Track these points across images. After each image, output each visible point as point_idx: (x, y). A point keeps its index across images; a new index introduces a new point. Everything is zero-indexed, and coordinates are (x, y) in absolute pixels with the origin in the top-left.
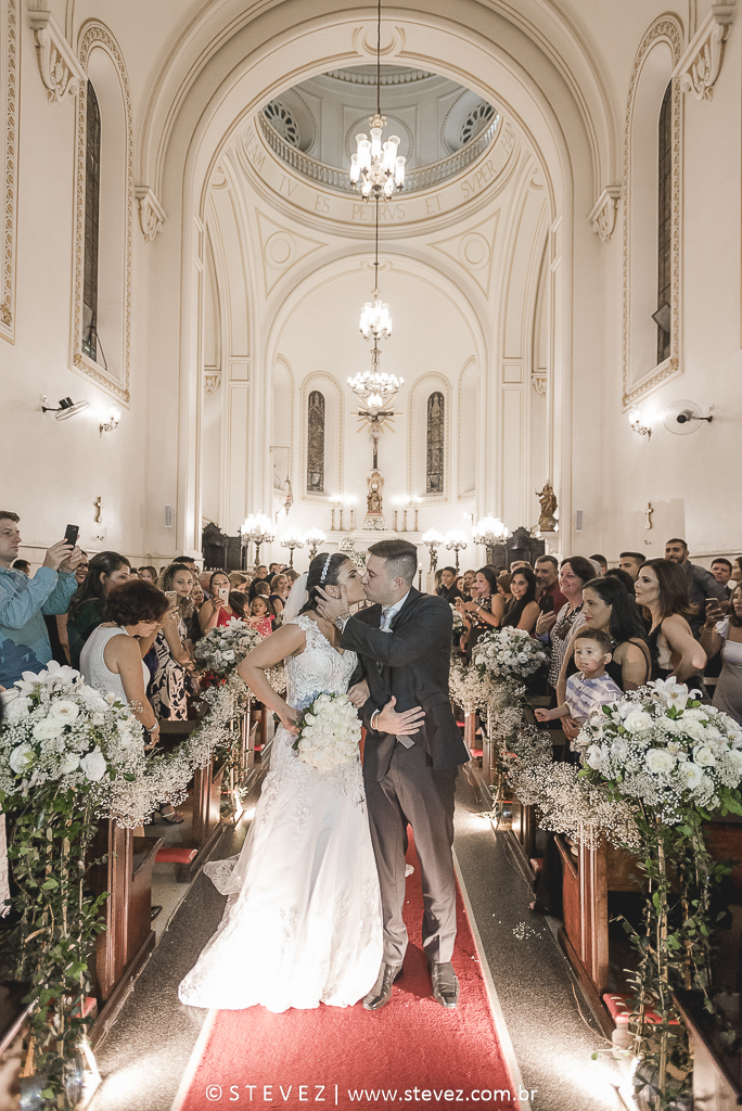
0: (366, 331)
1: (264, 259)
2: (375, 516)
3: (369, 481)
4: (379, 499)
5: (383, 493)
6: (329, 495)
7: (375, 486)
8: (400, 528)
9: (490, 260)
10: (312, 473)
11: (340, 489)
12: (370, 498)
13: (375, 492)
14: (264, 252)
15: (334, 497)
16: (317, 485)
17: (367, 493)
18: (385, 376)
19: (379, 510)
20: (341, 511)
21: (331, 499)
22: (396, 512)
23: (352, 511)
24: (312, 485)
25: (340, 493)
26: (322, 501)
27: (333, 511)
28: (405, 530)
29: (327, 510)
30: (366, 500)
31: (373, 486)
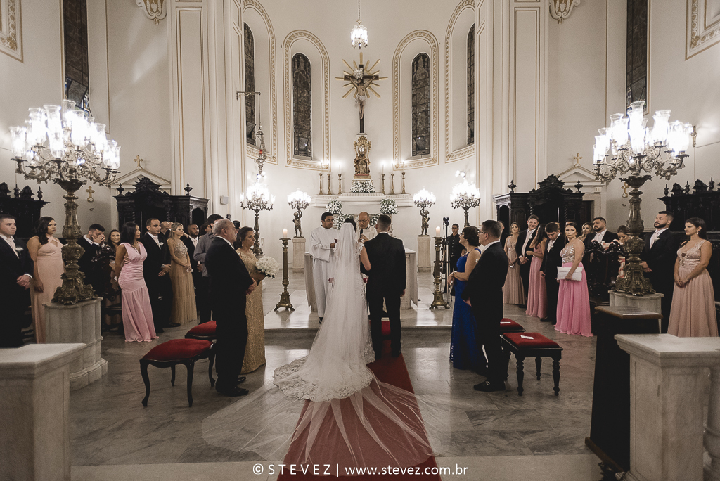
2: (363, 179)
3: (356, 144)
4: (366, 163)
5: (370, 156)
6: (316, 160)
7: (362, 149)
8: (387, 190)
10: (299, 138)
11: (328, 153)
12: (357, 162)
13: (362, 155)
15: (322, 162)
16: (305, 150)
17: (354, 156)
19: (367, 172)
20: (329, 175)
21: (319, 163)
22: (383, 175)
23: (340, 175)
24: (299, 150)
25: (328, 158)
26: (310, 165)
27: (321, 175)
28: (392, 193)
29: (316, 174)
30: (353, 163)
31: (360, 150)
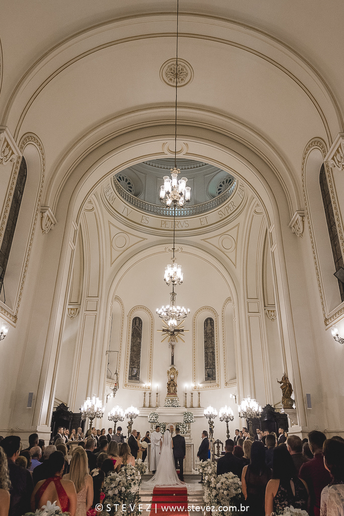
0: (168, 279)
1: (111, 245)
2: (172, 397)
3: (168, 373)
4: (175, 385)
5: (178, 381)
6: (143, 383)
7: (172, 376)
8: (188, 405)
9: (236, 247)
10: (132, 368)
11: (150, 379)
12: (169, 385)
13: (172, 380)
14: (111, 242)
15: (146, 384)
16: (135, 376)
17: (167, 381)
18: (179, 308)
19: (175, 393)
20: (150, 394)
21: (144, 385)
22: (186, 394)
23: (157, 394)
24: (132, 376)
25: (150, 381)
26: (138, 387)
27: (145, 393)
28: (192, 407)
29: (141, 393)
30: (166, 386)
31: (171, 376)
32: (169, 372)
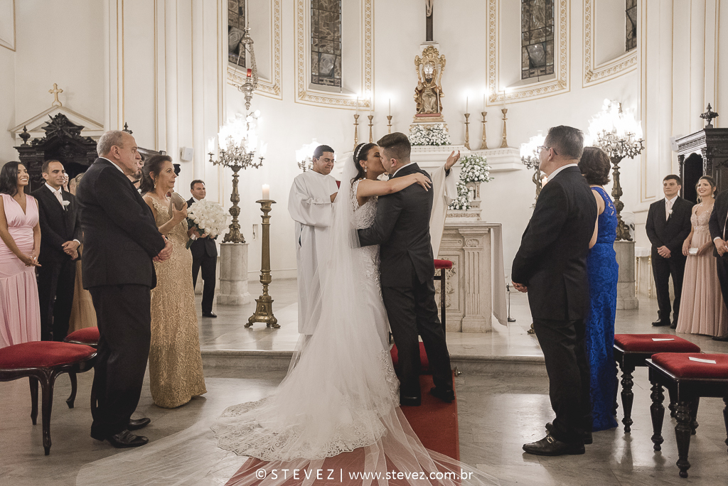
2: (430, 122)
3: (418, 62)
4: (436, 93)
5: (444, 82)
6: (349, 91)
7: (429, 70)
8: (474, 141)
10: (319, 54)
11: (369, 80)
12: (420, 92)
13: (428, 81)
15: (359, 94)
16: (331, 75)
17: (414, 82)
19: (437, 111)
20: (371, 118)
21: (353, 97)
22: (467, 116)
23: (390, 118)
24: (320, 75)
25: (369, 87)
26: (338, 101)
27: (357, 117)
28: (484, 147)
29: (348, 116)
30: (413, 95)
31: (426, 70)
32: (419, 60)
